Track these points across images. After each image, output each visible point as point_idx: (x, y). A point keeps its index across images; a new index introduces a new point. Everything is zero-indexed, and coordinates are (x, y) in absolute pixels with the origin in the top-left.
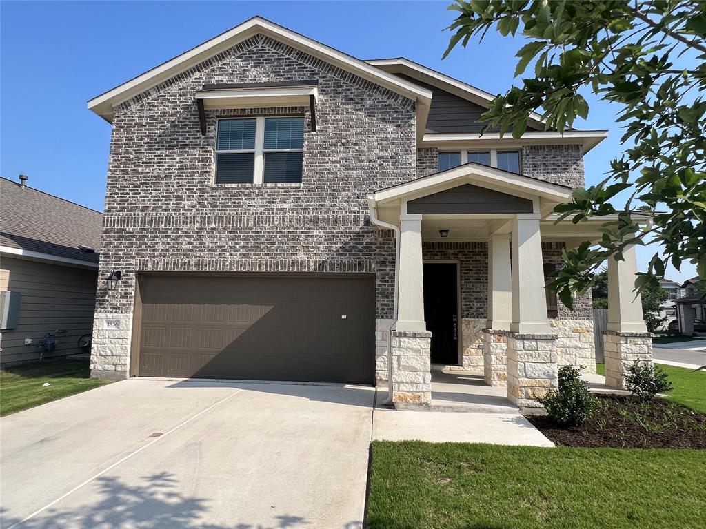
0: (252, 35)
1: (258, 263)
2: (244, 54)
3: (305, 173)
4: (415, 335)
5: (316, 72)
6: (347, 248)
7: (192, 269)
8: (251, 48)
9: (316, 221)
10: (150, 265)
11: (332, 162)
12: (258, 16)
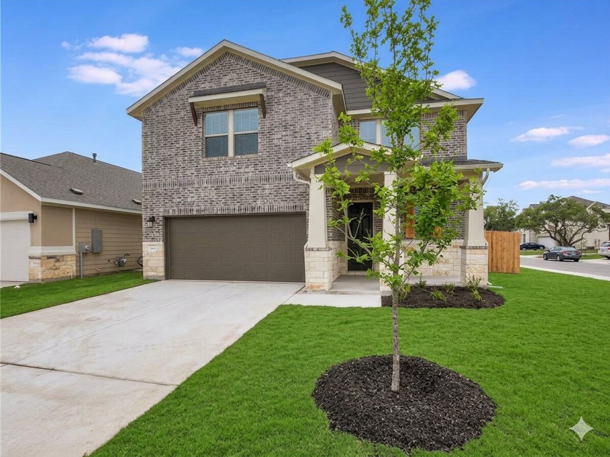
0: (222, 53)
1: (235, 208)
2: (218, 67)
3: (260, 147)
4: (318, 250)
5: (265, 76)
6: (288, 196)
7: (195, 213)
8: (222, 62)
9: (267, 179)
10: (171, 211)
11: (277, 139)
12: (224, 40)
